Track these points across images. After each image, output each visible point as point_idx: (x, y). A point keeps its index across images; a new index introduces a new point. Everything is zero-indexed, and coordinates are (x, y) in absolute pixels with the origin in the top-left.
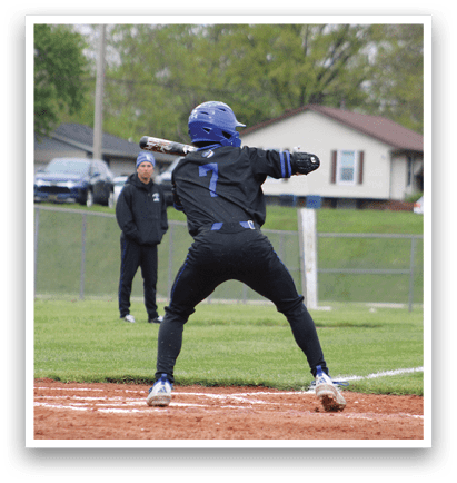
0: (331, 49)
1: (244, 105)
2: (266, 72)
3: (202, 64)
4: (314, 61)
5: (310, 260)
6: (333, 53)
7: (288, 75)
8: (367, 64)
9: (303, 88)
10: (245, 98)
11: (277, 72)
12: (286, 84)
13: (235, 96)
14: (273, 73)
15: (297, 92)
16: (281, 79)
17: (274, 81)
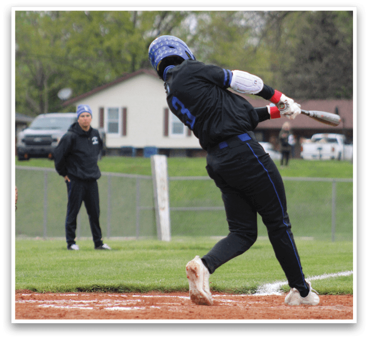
0: (157, 22)
1: (83, 71)
2: (101, 42)
3: (46, 37)
4: (142, 32)
5: (164, 200)
6: (159, 25)
7: (120, 45)
8: (189, 33)
9: (134, 56)
10: (84, 66)
11: (111, 42)
12: (119, 53)
13: (75, 63)
14: (107, 44)
15: (129, 58)
16: (115, 48)
17: (109, 50)
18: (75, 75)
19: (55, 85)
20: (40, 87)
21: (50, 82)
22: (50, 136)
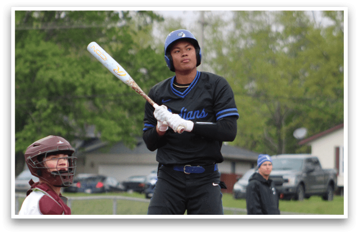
1: (321, 110)
3: (284, 77)
10: (322, 105)
13: (313, 103)
18: (313, 114)
19: (293, 124)
20: (279, 126)
21: (288, 121)
22: (281, 177)
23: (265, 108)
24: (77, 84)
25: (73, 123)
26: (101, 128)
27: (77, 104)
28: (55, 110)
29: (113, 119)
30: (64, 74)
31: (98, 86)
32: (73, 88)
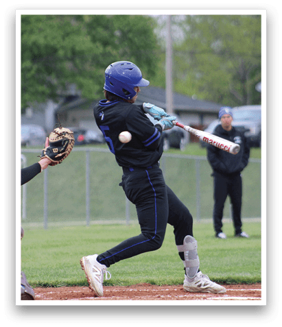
21: (252, 75)
23: (230, 64)
24: (58, 46)
25: (55, 81)
26: (81, 86)
27: (59, 66)
28: (38, 71)
29: (92, 77)
30: (45, 37)
31: (77, 48)
32: (55, 50)
